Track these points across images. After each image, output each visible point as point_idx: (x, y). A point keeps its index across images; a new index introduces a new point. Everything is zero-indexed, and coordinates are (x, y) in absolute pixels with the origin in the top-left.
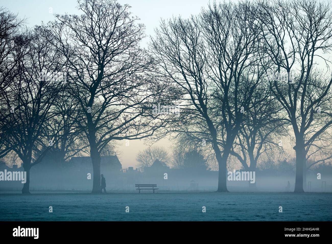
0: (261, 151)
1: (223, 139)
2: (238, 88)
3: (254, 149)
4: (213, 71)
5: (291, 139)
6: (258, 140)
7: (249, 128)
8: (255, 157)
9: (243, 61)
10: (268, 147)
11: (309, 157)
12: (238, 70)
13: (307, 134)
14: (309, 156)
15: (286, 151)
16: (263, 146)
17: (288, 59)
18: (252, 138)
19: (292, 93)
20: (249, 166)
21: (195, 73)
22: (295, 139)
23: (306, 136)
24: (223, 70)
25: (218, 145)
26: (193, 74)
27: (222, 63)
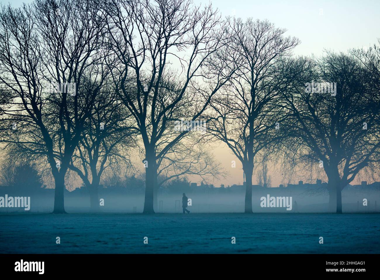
0: (105, 165)
1: (60, 151)
2: (79, 91)
3: (97, 163)
4: (49, 70)
5: (140, 151)
6: (101, 152)
7: (91, 138)
8: (98, 172)
9: (84, 59)
10: (114, 161)
11: (160, 172)
12: (79, 70)
13: (158, 145)
14: (161, 170)
15: (134, 165)
16: (107, 159)
17: (137, 57)
18: (94, 150)
19: (142, 98)
20: (91, 183)
21: (27, 72)
22: (145, 150)
23: (158, 147)
24: (61, 69)
25: (55, 158)
26: (25, 73)
27: (60, 61)
